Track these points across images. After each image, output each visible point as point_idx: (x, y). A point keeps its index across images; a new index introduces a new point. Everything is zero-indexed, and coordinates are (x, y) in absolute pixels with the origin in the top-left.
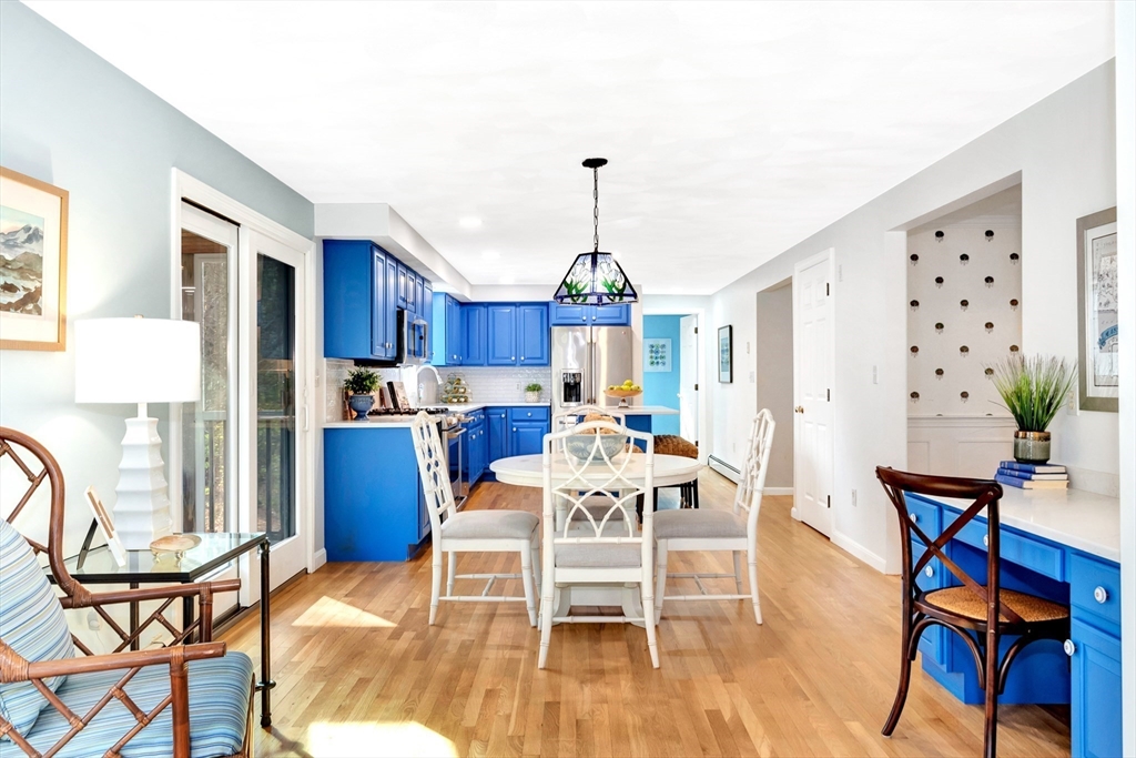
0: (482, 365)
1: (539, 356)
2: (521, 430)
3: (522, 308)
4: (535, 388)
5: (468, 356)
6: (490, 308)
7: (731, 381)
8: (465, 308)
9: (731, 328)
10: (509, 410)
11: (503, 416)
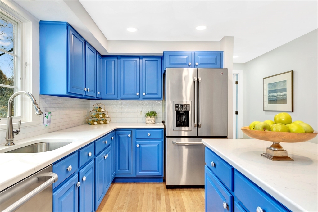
0: (116, 99)
1: (155, 92)
2: (142, 146)
3: (144, 59)
4: (152, 114)
5: (107, 93)
6: (122, 60)
7: (293, 111)
8: (105, 60)
9: (292, 72)
10: (134, 132)
11: (129, 135)
